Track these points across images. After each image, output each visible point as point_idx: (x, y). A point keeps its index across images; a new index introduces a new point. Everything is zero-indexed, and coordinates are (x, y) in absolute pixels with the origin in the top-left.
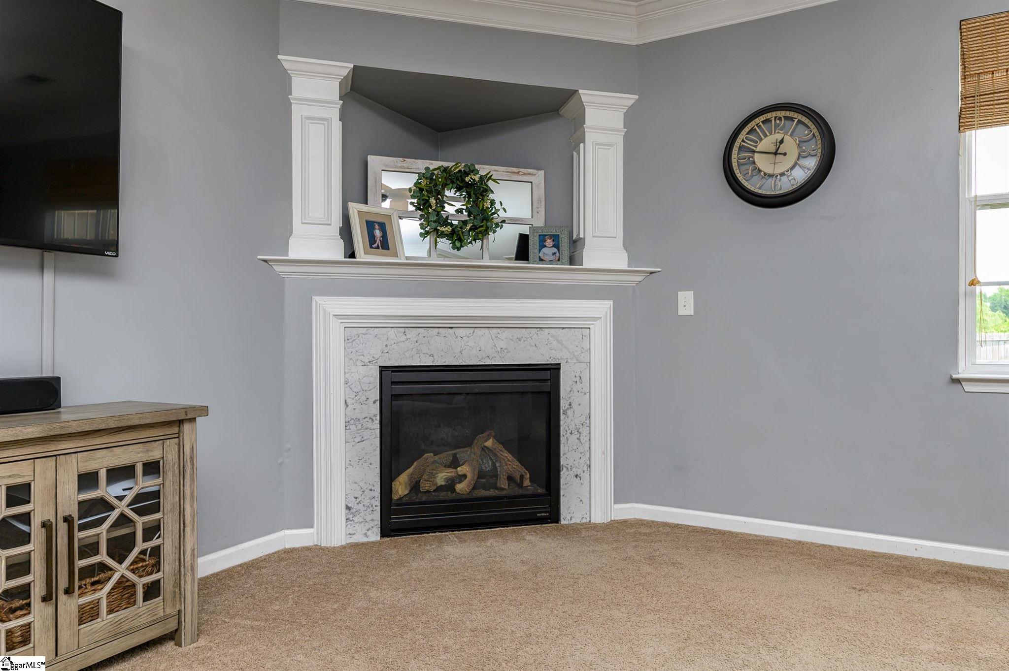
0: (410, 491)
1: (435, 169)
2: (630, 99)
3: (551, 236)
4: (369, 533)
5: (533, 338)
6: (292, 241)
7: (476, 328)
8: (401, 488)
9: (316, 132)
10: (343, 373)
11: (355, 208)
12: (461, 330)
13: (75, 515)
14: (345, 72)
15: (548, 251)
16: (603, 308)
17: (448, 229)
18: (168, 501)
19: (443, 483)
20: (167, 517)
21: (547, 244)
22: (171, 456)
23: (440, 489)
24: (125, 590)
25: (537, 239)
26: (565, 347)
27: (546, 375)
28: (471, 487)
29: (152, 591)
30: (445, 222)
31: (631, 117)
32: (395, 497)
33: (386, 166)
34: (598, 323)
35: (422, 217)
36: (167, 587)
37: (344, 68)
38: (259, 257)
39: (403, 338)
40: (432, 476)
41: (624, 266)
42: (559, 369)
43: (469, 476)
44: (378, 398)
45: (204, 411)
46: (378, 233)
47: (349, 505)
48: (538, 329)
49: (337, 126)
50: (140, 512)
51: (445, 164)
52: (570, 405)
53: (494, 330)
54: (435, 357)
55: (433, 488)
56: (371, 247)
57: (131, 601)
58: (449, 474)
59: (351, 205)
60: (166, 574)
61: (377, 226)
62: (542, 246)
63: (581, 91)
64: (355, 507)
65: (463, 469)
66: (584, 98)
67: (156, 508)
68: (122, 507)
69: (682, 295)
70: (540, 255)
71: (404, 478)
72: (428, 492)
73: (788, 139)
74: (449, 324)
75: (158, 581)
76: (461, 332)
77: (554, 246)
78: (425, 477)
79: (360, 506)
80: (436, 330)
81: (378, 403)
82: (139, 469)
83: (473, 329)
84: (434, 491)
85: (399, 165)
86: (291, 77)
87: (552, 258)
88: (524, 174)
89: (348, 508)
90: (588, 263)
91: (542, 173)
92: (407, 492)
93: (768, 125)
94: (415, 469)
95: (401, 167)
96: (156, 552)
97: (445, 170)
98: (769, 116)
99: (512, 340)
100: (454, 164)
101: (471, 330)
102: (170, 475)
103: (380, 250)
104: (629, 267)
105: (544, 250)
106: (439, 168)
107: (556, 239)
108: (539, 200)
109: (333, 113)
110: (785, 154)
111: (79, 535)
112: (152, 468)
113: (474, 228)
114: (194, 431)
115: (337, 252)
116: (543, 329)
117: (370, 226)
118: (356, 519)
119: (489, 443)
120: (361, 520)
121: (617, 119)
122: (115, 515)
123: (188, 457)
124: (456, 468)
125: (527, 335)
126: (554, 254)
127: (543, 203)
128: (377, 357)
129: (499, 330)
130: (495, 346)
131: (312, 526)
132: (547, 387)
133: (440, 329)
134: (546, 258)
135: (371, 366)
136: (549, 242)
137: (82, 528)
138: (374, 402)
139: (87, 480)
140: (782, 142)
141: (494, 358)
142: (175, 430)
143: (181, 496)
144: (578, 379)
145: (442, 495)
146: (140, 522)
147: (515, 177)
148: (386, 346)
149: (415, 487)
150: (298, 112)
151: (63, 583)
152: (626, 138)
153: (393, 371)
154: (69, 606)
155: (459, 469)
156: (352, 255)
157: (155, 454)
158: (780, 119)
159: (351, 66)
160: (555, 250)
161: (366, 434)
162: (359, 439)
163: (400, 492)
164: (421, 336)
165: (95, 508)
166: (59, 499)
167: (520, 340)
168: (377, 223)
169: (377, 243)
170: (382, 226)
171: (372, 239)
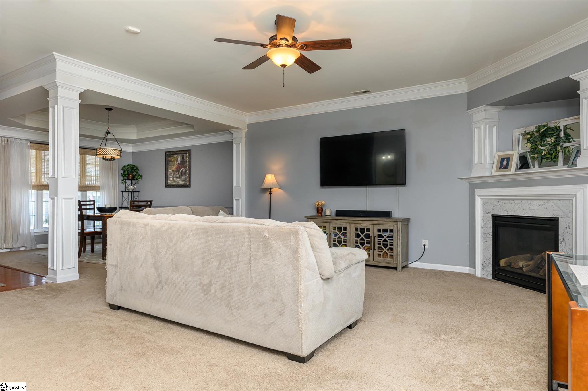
4: (488, 276)
5: (546, 204)
7: (522, 200)
12: (517, 201)
13: (377, 236)
18: (395, 238)
19: (521, 266)
20: (394, 242)
21: (578, 155)
23: (520, 268)
24: (386, 254)
25: (575, 153)
26: (561, 211)
28: (529, 270)
29: (391, 257)
32: (499, 265)
36: (394, 257)
39: (498, 204)
40: (519, 263)
42: (558, 220)
43: (531, 266)
44: (492, 226)
46: (505, 163)
48: (548, 201)
52: (563, 240)
53: (529, 201)
55: (517, 267)
56: (500, 169)
57: (387, 257)
58: (526, 263)
60: (394, 254)
61: (505, 160)
62: (576, 157)
63: (570, 76)
66: (574, 78)
67: (392, 240)
68: (385, 237)
70: (573, 161)
71: (504, 261)
72: (515, 268)
76: (516, 201)
78: (516, 262)
79: (486, 265)
80: (508, 201)
81: (492, 228)
83: (521, 200)
89: (483, 265)
92: (506, 266)
96: (392, 249)
99: (537, 206)
101: (521, 201)
102: (395, 233)
103: (504, 169)
109: (483, 123)
111: (378, 240)
112: (392, 231)
116: (550, 200)
117: (502, 160)
118: (485, 269)
122: (383, 239)
125: (543, 203)
129: (531, 201)
130: (529, 208)
131: (475, 268)
133: (510, 201)
135: (489, 215)
138: (490, 227)
139: (379, 230)
141: (529, 214)
142: (396, 223)
144: (567, 226)
146: (389, 241)
149: (509, 265)
150: (474, 127)
151: (374, 248)
154: (376, 252)
155: (529, 262)
157: (392, 228)
161: (488, 239)
162: (485, 241)
163: (503, 264)
164: (504, 203)
165: (380, 236)
166: (374, 232)
167: (540, 205)
168: (505, 158)
169: (504, 166)
170: (508, 159)
171: (501, 165)
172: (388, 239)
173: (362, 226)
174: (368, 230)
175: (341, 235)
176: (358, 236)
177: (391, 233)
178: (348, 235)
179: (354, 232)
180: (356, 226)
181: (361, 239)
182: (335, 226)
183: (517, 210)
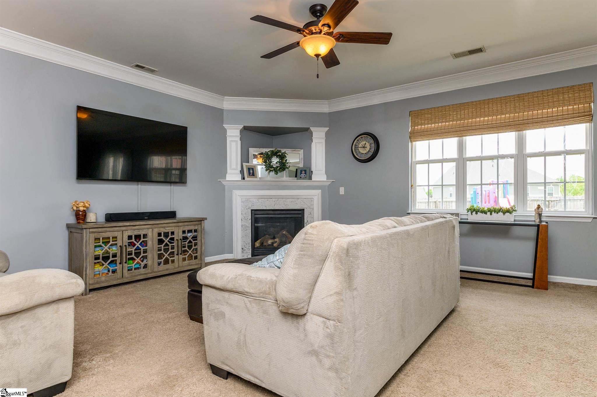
0: (260, 246)
1: (268, 152)
2: (327, 129)
3: (304, 170)
4: (248, 256)
5: (296, 201)
6: (227, 175)
7: (279, 198)
8: (257, 244)
9: (234, 144)
10: (241, 212)
11: (245, 164)
12: (275, 199)
13: (182, 239)
14: (241, 128)
15: (303, 175)
16: (318, 192)
17: (273, 169)
18: (199, 238)
19: (270, 244)
20: (198, 241)
21: (303, 173)
22: (199, 228)
23: (269, 245)
24: (190, 257)
25: (300, 171)
26: (306, 204)
27: (300, 212)
28: (278, 245)
29: (196, 258)
30: (272, 167)
31: (327, 134)
32: (256, 247)
33: (254, 151)
34: (316, 197)
35: (265, 165)
36: (199, 257)
37: (241, 127)
38: (219, 180)
39: (258, 201)
40: (267, 241)
41: (326, 180)
42: (304, 210)
43: (278, 241)
44: (251, 218)
45: (206, 219)
46: (251, 171)
47: (243, 248)
49: (239, 142)
50: (194, 240)
51: (272, 149)
52: (307, 221)
53: (284, 199)
54: (267, 207)
55: (267, 245)
56: (249, 175)
57: (192, 259)
58: (272, 241)
59: (244, 164)
60: (198, 254)
61: (251, 169)
62: (301, 173)
63: (310, 128)
64: (244, 249)
65: (277, 240)
66: (312, 130)
67: (196, 240)
68: (190, 239)
69: (341, 188)
70: (301, 176)
71: (259, 241)
72: (266, 246)
73: (367, 143)
74: (270, 197)
75: (197, 256)
77: (304, 173)
78: (265, 241)
79: (246, 248)
80: (267, 199)
81: (251, 220)
82: (193, 231)
84: (268, 246)
85: (258, 150)
86: (226, 130)
87: (304, 177)
88: (297, 151)
89: (242, 249)
90: (313, 179)
91: (302, 150)
92: (259, 245)
93: (362, 138)
94: (262, 240)
95: (259, 151)
96: (196, 249)
97: (272, 151)
98: (362, 136)
100: (275, 149)
101: (277, 199)
102: (199, 233)
103: (252, 176)
104: (327, 180)
105: (302, 174)
106: (270, 151)
107: (305, 171)
108: (302, 159)
109: (238, 139)
110: (366, 147)
111: (183, 243)
112: (196, 231)
113: (280, 168)
114: (204, 223)
115: (239, 177)
116: (299, 199)
117: (249, 169)
118: (244, 252)
119: (284, 233)
120: (246, 252)
121: (323, 135)
122: (188, 241)
123: (203, 229)
124: (274, 239)
125: (294, 201)
126: (305, 176)
127: (303, 160)
128: (250, 207)
129: (286, 199)
130: (285, 204)
131: (233, 254)
132: (300, 216)
134: (302, 177)
135: (248, 210)
136: (303, 172)
137: (183, 242)
138: (250, 219)
139: (184, 232)
140: (365, 144)
141: (284, 207)
142: (200, 222)
143: (202, 238)
144: (310, 213)
145: (270, 247)
146: (193, 242)
147: (294, 152)
148: (253, 204)
149: (262, 244)
150: (229, 140)
151: (180, 252)
152: (326, 140)
153: (255, 211)
154: (181, 257)
155: (275, 240)
156: (244, 179)
157: (196, 228)
158: (365, 137)
159: (243, 126)
160: (305, 174)
161: (247, 228)
162: (245, 230)
163: (257, 245)
164: (263, 201)
165: (185, 238)
166: (178, 235)
167: (292, 202)
168: (251, 168)
169: (251, 174)
170: (253, 169)
171: (249, 173)
172: (193, 240)
173: (166, 229)
174: (173, 233)
175: (140, 244)
176: (161, 242)
177: (195, 234)
178: (150, 243)
179: (156, 238)
180: (159, 230)
181: (164, 245)
182: (130, 234)
183: (274, 205)
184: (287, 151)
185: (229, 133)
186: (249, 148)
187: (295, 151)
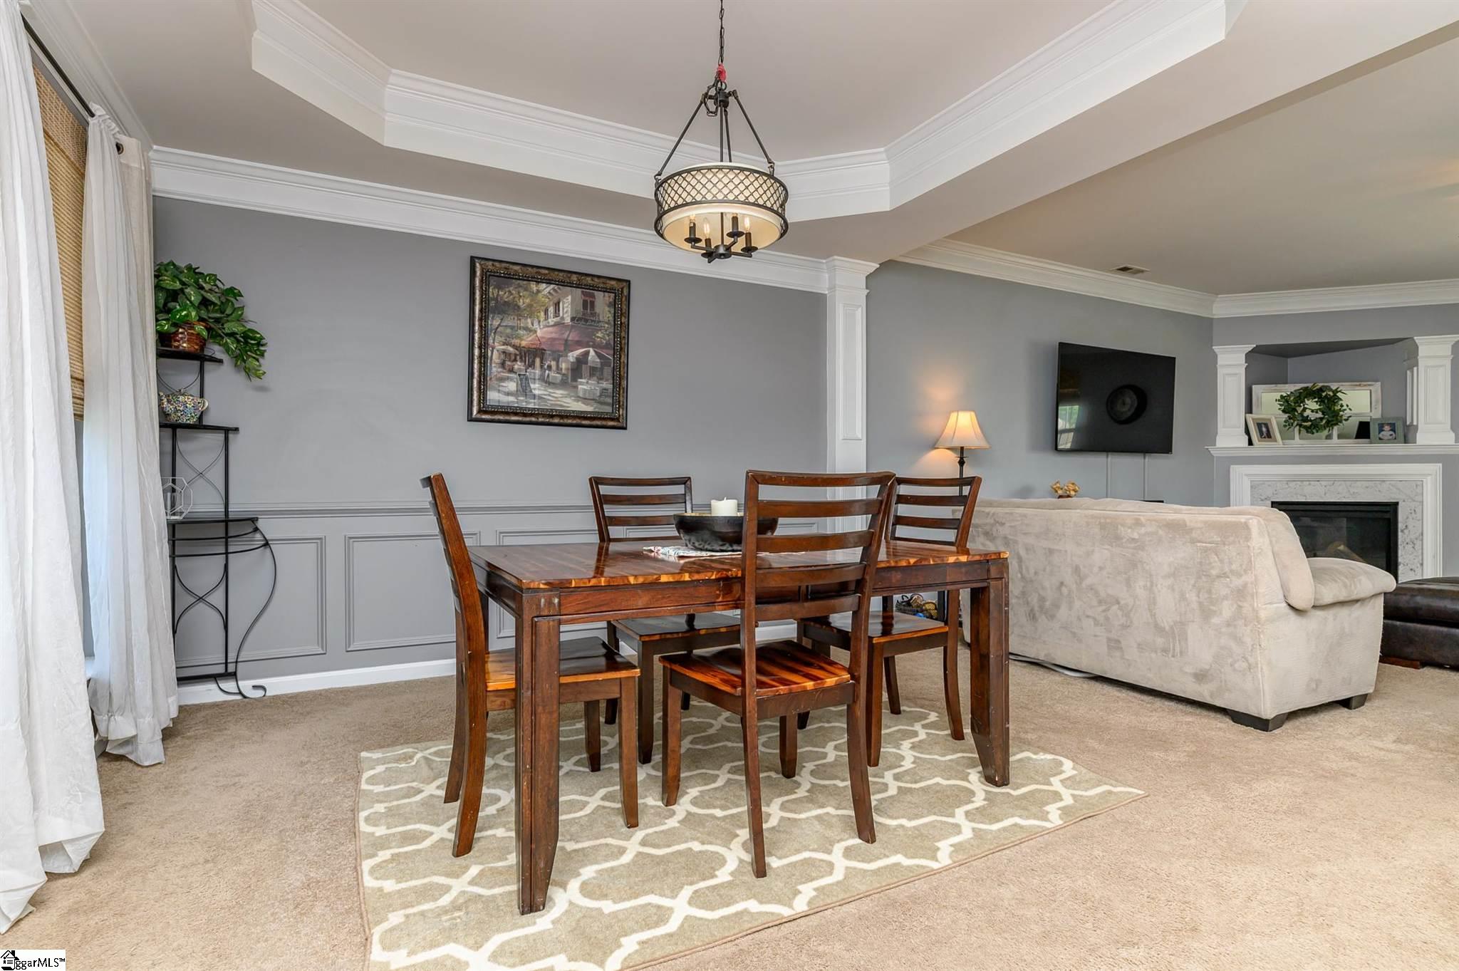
1: (1296, 391)
2: (1453, 338)
3: (1388, 424)
5: (1377, 486)
6: (1218, 438)
9: (1232, 380)
11: (1250, 417)
14: (1249, 351)
15: (1386, 434)
16: (1434, 468)
17: (1308, 424)
25: (1377, 426)
27: (1387, 508)
34: (1429, 478)
37: (1249, 348)
38: (1204, 447)
41: (1453, 443)
46: (1264, 429)
48: (1382, 482)
49: (1243, 377)
51: (1305, 385)
52: (1406, 527)
54: (1308, 496)
56: (1261, 439)
59: (1248, 416)
61: (1262, 426)
62: (1381, 430)
63: (1412, 337)
70: (1380, 435)
74: (1318, 478)
76: (1325, 483)
77: (1390, 430)
83: (1333, 482)
86: (1218, 357)
87: (1389, 438)
88: (1365, 385)
90: (1419, 442)
91: (1377, 384)
97: (1306, 389)
99: (1362, 488)
100: (1314, 384)
103: (1266, 439)
104: (1455, 442)
105: (1383, 433)
106: (1299, 390)
107: (1391, 425)
108: (1377, 400)
109: (1242, 370)
113: (1328, 422)
115: (1241, 442)
116: (1385, 482)
117: (1259, 426)
121: (1445, 351)
125: (1373, 485)
126: (1391, 435)
127: (1380, 402)
128: (1269, 496)
129: (1352, 482)
130: (1349, 491)
132: (1387, 515)
134: (1386, 438)
135: (1264, 502)
136: (1386, 428)
141: (1349, 498)
144: (1413, 511)
147: (1358, 389)
148: (1276, 491)
150: (1221, 373)
153: (1286, 504)
156: (1252, 443)
159: (1252, 346)
164: (1298, 485)
167: (1367, 487)
168: (1263, 424)
169: (1265, 434)
170: (1266, 425)
171: (1261, 433)
183: (1325, 494)
184: (1343, 386)
185: (1222, 360)
186: (1254, 386)
187: (1360, 385)
